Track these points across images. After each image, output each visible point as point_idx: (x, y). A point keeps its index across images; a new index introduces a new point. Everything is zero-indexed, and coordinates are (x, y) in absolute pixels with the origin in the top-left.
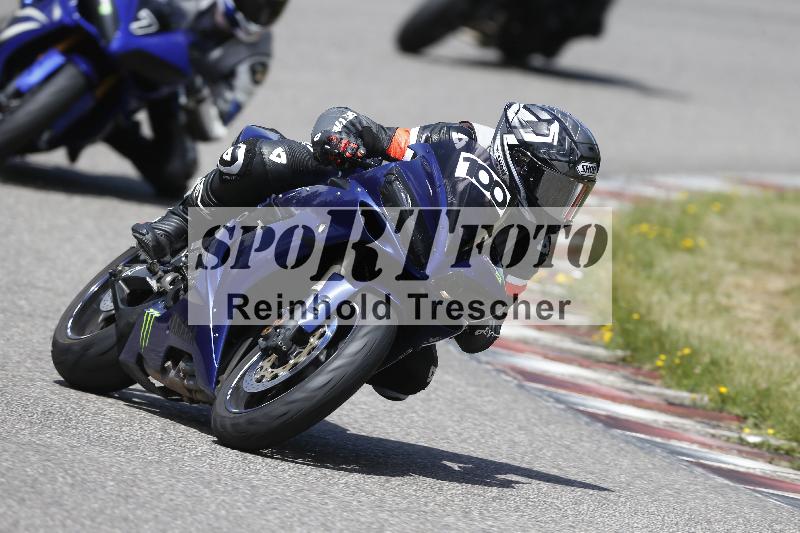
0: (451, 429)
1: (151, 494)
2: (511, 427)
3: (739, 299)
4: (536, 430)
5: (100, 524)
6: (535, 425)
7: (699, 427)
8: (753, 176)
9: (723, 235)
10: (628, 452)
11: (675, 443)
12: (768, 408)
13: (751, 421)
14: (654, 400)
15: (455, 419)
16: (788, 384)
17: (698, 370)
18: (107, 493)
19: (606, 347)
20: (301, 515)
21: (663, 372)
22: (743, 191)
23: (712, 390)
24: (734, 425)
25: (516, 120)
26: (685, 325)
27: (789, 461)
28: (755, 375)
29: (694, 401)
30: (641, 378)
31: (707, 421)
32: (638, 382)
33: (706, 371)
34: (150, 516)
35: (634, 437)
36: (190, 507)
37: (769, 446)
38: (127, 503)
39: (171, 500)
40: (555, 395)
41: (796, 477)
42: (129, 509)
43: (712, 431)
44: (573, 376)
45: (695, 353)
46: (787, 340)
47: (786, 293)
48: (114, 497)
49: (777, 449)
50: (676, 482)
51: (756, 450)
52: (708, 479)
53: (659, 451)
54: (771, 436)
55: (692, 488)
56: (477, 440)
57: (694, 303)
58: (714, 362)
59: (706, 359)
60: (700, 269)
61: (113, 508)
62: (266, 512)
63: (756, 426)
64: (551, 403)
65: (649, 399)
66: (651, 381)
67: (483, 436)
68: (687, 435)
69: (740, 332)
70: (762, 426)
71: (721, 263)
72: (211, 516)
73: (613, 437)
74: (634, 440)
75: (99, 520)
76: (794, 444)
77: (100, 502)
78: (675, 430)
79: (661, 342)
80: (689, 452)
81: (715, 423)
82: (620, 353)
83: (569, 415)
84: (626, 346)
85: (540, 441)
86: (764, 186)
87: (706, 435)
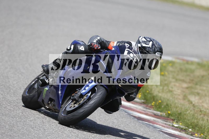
0: (97, 118)
1: (18, 129)
2: (113, 118)
3: (175, 89)
4: (119, 119)
5: (4, 136)
6: (119, 118)
7: (162, 121)
8: (181, 57)
9: (172, 72)
10: (143, 127)
11: (155, 125)
12: (181, 118)
13: (176, 121)
14: (151, 114)
15: (98, 115)
16: (186, 112)
17: (163, 107)
18: (6, 129)
19: (139, 99)
20: (57, 137)
21: (154, 106)
22: (178, 61)
23: (166, 112)
24: (171, 121)
25: (141, 40)
26: (160, 95)
27: (185, 132)
28: (177, 109)
29: (161, 114)
30: (148, 108)
31: (164, 120)
32: (147, 109)
33: (165, 107)
34: (17, 135)
35: (145, 123)
36: (28, 134)
37: (180, 127)
38: (11, 131)
39: (23, 131)
40: (125, 111)
41: (187, 136)
42: (11, 133)
43: (165, 123)
44: (130, 106)
45: (162, 102)
46: (186, 100)
47: (187, 88)
48: (8, 130)
49: (182, 129)
50: (155, 135)
51: (176, 128)
52: (164, 135)
53: (151, 127)
54: (180, 125)
55: (159, 137)
56: (104, 121)
57: (163, 89)
58: (167, 105)
59: (165, 104)
60: (165, 80)
61: (7, 132)
62: (47, 136)
63: (177, 122)
64: (124, 113)
65: (149, 113)
66: (150, 108)
67: (105, 120)
68: (159, 123)
69: (174, 97)
70: (179, 122)
71: (171, 79)
72: (33, 136)
73: (140, 122)
74: (145, 124)
75: (3, 135)
76: (187, 128)
77: (4, 131)
78: (156, 122)
79: (154, 98)
80: (159, 128)
81: (166, 121)
82: (143, 101)
83: (128, 116)
84: (145, 99)
85: (120, 122)
86: (183, 60)
87: (164, 123)
